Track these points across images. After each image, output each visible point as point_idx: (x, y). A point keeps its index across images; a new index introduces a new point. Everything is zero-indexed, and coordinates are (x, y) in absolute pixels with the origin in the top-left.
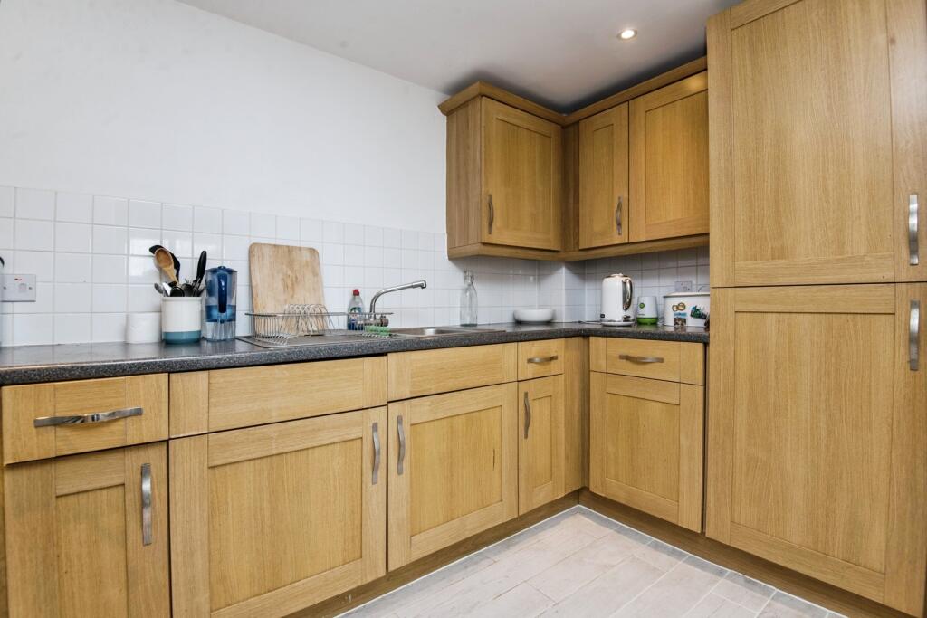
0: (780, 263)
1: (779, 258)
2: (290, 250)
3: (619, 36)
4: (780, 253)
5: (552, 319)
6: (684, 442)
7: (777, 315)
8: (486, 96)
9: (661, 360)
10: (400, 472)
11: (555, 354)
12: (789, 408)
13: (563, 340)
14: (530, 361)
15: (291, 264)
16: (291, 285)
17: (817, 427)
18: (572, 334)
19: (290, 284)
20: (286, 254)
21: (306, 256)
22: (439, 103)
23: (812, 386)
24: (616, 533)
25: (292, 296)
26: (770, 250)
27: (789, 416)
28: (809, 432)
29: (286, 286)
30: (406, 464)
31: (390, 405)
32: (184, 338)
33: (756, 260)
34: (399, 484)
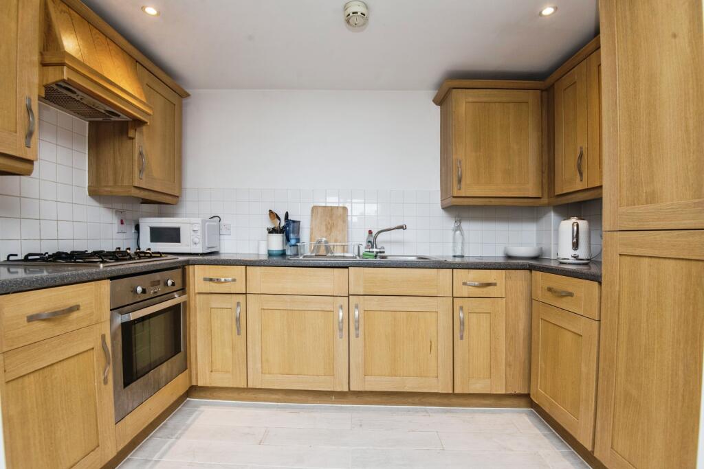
0: (651, 207)
1: (651, 203)
2: (332, 208)
3: (540, 14)
4: (652, 198)
5: (539, 256)
6: (584, 369)
7: (650, 259)
8: (455, 88)
9: (571, 295)
10: (357, 336)
11: (494, 282)
12: (656, 351)
13: (504, 271)
14: (464, 284)
15: (331, 217)
16: (330, 228)
17: (676, 374)
18: (515, 267)
19: (329, 226)
20: (330, 211)
21: (341, 211)
22: (433, 98)
23: (673, 332)
24: (543, 436)
25: (330, 235)
26: (644, 194)
27: (655, 360)
28: (670, 378)
29: (327, 228)
30: (361, 332)
31: (350, 297)
32: (275, 253)
33: (634, 205)
34: (357, 343)
